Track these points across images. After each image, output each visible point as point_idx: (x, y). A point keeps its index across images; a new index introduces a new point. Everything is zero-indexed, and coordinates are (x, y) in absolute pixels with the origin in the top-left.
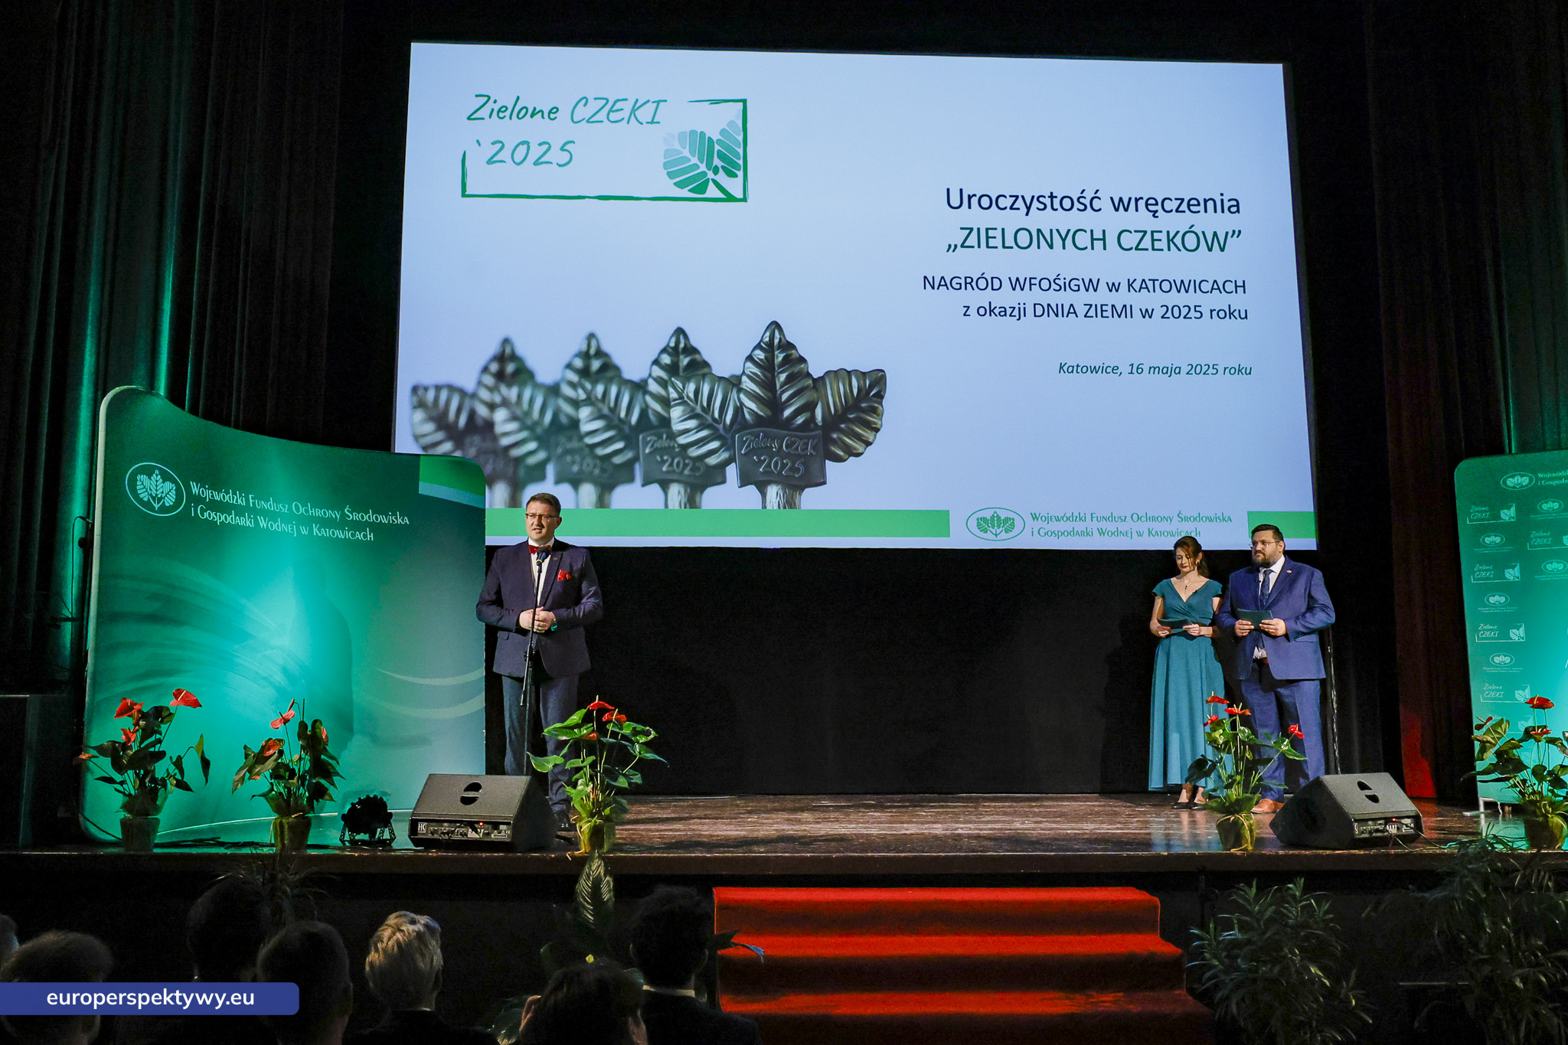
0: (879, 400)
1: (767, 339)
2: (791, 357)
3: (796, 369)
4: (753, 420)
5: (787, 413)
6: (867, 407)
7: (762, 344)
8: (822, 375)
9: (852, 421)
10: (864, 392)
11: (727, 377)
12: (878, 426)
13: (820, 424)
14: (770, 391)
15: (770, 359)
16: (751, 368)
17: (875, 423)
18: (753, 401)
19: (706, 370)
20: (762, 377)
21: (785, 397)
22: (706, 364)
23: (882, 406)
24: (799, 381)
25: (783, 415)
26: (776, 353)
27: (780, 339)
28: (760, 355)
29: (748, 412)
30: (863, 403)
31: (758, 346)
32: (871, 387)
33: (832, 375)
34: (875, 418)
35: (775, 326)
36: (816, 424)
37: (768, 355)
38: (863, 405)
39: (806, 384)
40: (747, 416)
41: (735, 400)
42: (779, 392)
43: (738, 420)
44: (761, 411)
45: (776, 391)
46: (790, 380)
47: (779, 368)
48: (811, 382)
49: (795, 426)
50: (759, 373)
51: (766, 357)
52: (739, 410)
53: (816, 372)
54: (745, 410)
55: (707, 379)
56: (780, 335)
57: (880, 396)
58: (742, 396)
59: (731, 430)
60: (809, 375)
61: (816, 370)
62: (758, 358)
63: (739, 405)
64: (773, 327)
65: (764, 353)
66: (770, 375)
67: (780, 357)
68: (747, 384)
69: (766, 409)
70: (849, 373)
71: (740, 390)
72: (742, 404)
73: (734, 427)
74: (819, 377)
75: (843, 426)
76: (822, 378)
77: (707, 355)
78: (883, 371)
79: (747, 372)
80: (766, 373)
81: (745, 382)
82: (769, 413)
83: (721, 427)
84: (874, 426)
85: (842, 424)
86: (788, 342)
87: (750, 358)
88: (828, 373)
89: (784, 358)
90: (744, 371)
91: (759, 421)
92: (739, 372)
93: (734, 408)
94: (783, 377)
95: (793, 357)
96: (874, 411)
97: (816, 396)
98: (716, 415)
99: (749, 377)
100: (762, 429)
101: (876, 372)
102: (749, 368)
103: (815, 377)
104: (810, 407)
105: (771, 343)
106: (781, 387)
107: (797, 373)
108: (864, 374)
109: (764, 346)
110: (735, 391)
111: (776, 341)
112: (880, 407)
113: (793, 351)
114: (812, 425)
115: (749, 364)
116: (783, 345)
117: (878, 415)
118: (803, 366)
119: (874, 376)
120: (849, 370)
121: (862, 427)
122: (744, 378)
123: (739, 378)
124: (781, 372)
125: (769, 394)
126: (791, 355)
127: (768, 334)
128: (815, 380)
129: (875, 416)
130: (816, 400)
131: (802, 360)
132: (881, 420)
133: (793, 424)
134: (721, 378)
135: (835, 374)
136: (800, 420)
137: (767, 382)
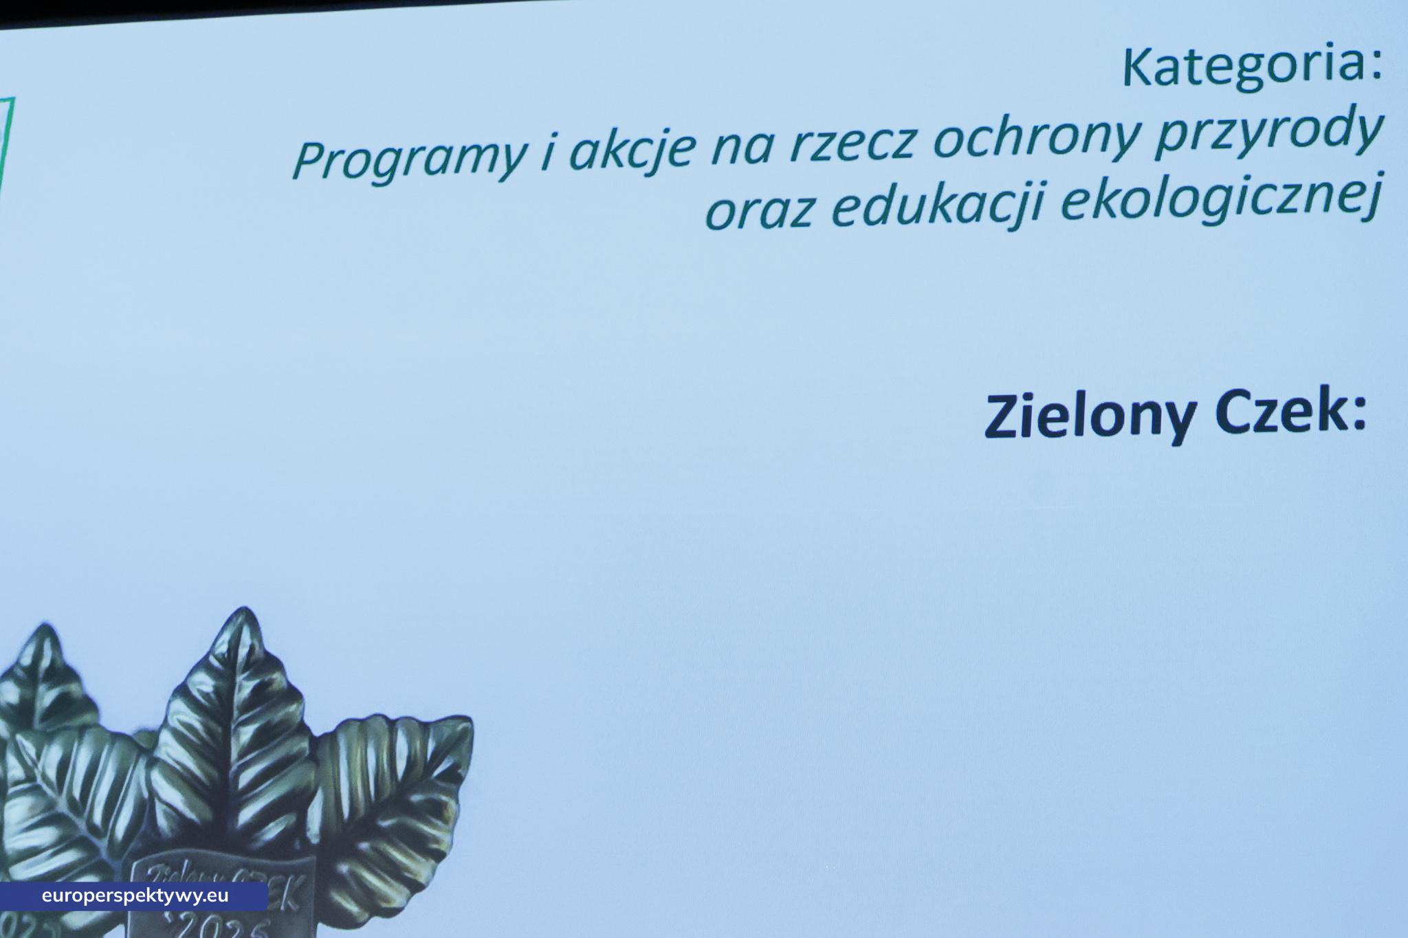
0: (453, 787)
1: (223, 648)
2: (270, 689)
3: (278, 715)
4: (172, 830)
5: (246, 815)
6: (420, 802)
7: (212, 660)
8: (331, 729)
9: (385, 835)
10: (419, 769)
11: (128, 729)
12: (443, 848)
13: (315, 841)
14: (214, 764)
15: (224, 694)
16: (184, 714)
17: (436, 840)
18: (180, 790)
19: (87, 718)
20: (203, 734)
21: (245, 778)
22: (89, 705)
23: (457, 802)
24: (279, 744)
25: (237, 820)
26: (240, 678)
27: (252, 648)
28: (204, 684)
29: (165, 812)
30: (415, 792)
31: (204, 665)
32: (438, 757)
33: (354, 729)
34: (435, 826)
35: (247, 616)
36: (305, 841)
37: (221, 683)
38: (416, 798)
39: (296, 749)
40: (162, 821)
41: (139, 784)
42: (234, 768)
43: (143, 827)
44: (192, 808)
45: (227, 764)
46: (261, 741)
47: (242, 712)
48: (305, 744)
49: (259, 844)
50: (198, 725)
51: (217, 690)
52: (145, 808)
53: (319, 725)
54: (160, 809)
55: (88, 738)
56: (252, 637)
57: (454, 778)
58: (156, 776)
59: (125, 851)
60: (303, 729)
61: (320, 720)
62: (199, 690)
63: (146, 795)
64: (240, 620)
65: (214, 678)
66: (220, 730)
67: (245, 687)
68: (171, 750)
69: (200, 804)
70: (392, 724)
71: (153, 762)
72: (152, 793)
73: (132, 845)
74: (325, 735)
75: (364, 846)
76: (331, 737)
77: (93, 684)
78: (467, 719)
79: (173, 722)
80: (213, 725)
81: (166, 744)
82: (208, 814)
83: (103, 844)
84: (434, 846)
85: (365, 840)
86: (267, 654)
87: (182, 691)
88: (345, 724)
89: (255, 690)
90: (166, 720)
91: (186, 830)
92: (154, 722)
93: (136, 797)
94: (247, 734)
95: (275, 687)
96: (437, 811)
97: (312, 776)
98: (98, 818)
99: (177, 734)
100: (193, 850)
101: (451, 723)
102: (178, 713)
103: (317, 732)
104: (296, 802)
105: (229, 659)
106: (241, 756)
107: (281, 722)
108: (425, 726)
109: (215, 663)
110: (142, 764)
111: (243, 652)
112: (452, 803)
113: (277, 676)
114: (297, 845)
115: (179, 705)
116: (256, 662)
117: (446, 822)
118: (293, 708)
119: (446, 731)
120: (392, 716)
121: (405, 847)
122: (166, 737)
123: (153, 736)
124: (245, 723)
125: (214, 773)
126: (270, 683)
127: (226, 636)
128: (315, 742)
129: (439, 823)
130: (313, 787)
131: (293, 694)
132: (452, 832)
133: (256, 839)
134: (116, 737)
135: (361, 726)
136: (273, 831)
137: (214, 746)
